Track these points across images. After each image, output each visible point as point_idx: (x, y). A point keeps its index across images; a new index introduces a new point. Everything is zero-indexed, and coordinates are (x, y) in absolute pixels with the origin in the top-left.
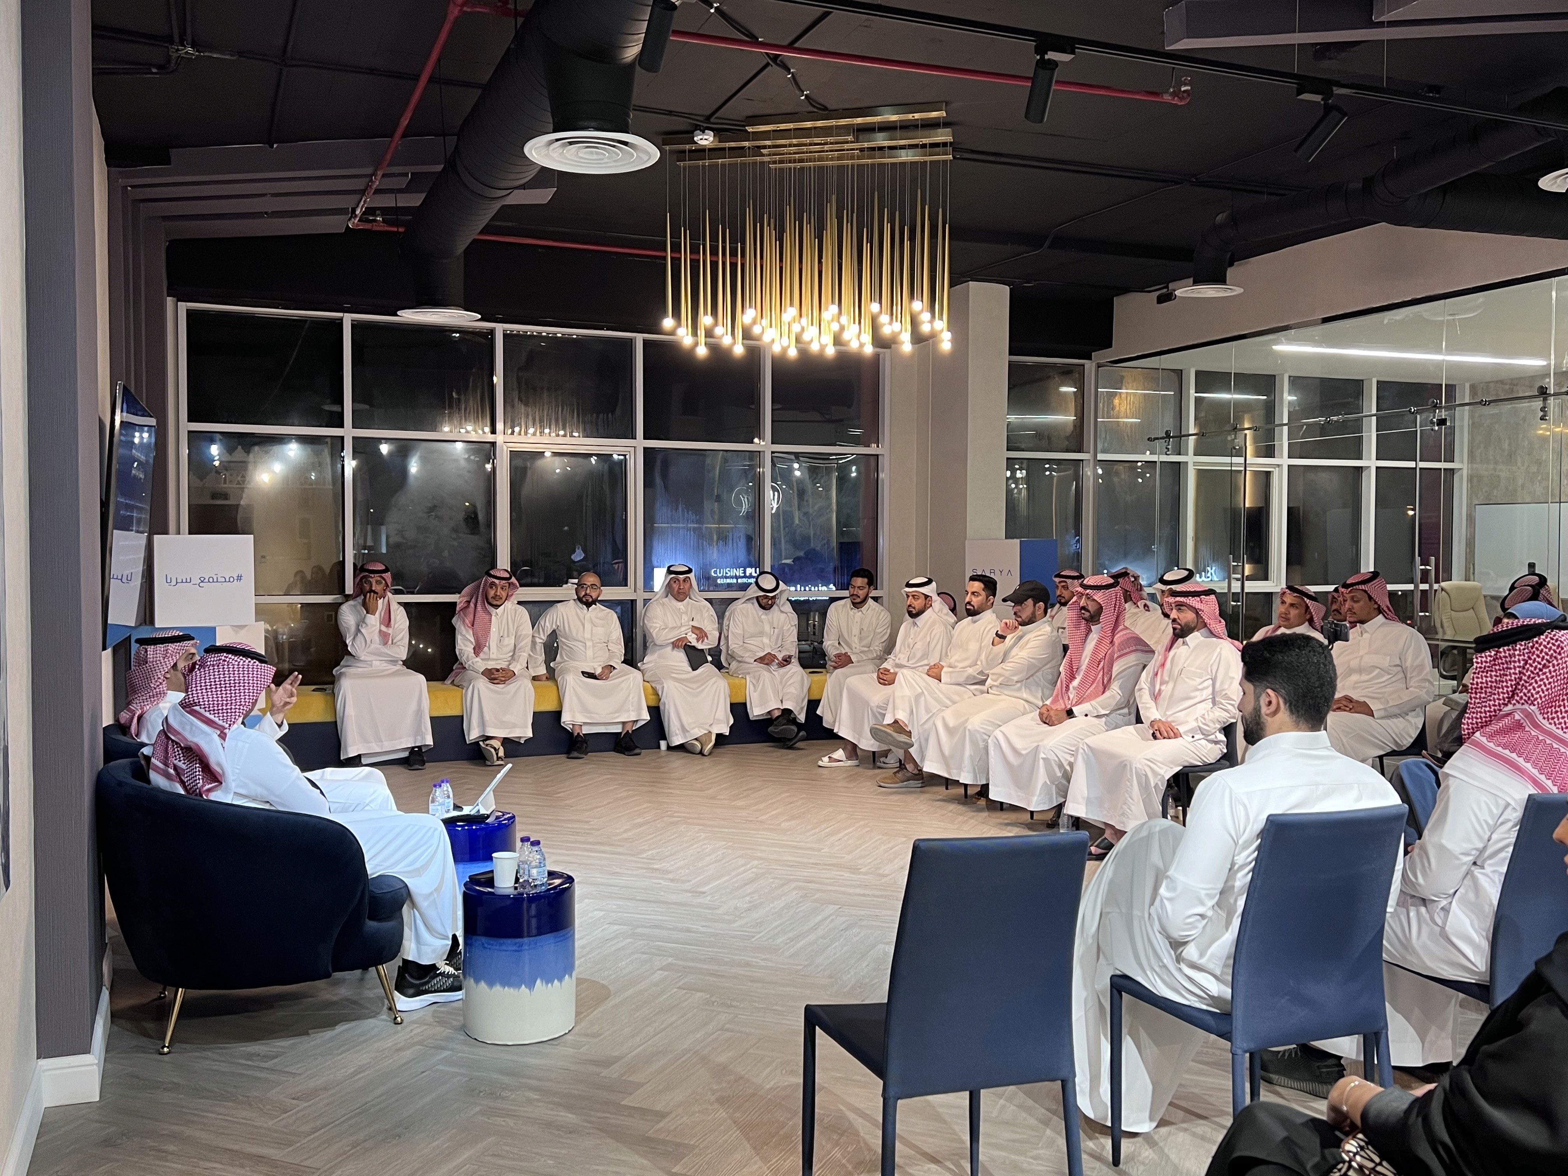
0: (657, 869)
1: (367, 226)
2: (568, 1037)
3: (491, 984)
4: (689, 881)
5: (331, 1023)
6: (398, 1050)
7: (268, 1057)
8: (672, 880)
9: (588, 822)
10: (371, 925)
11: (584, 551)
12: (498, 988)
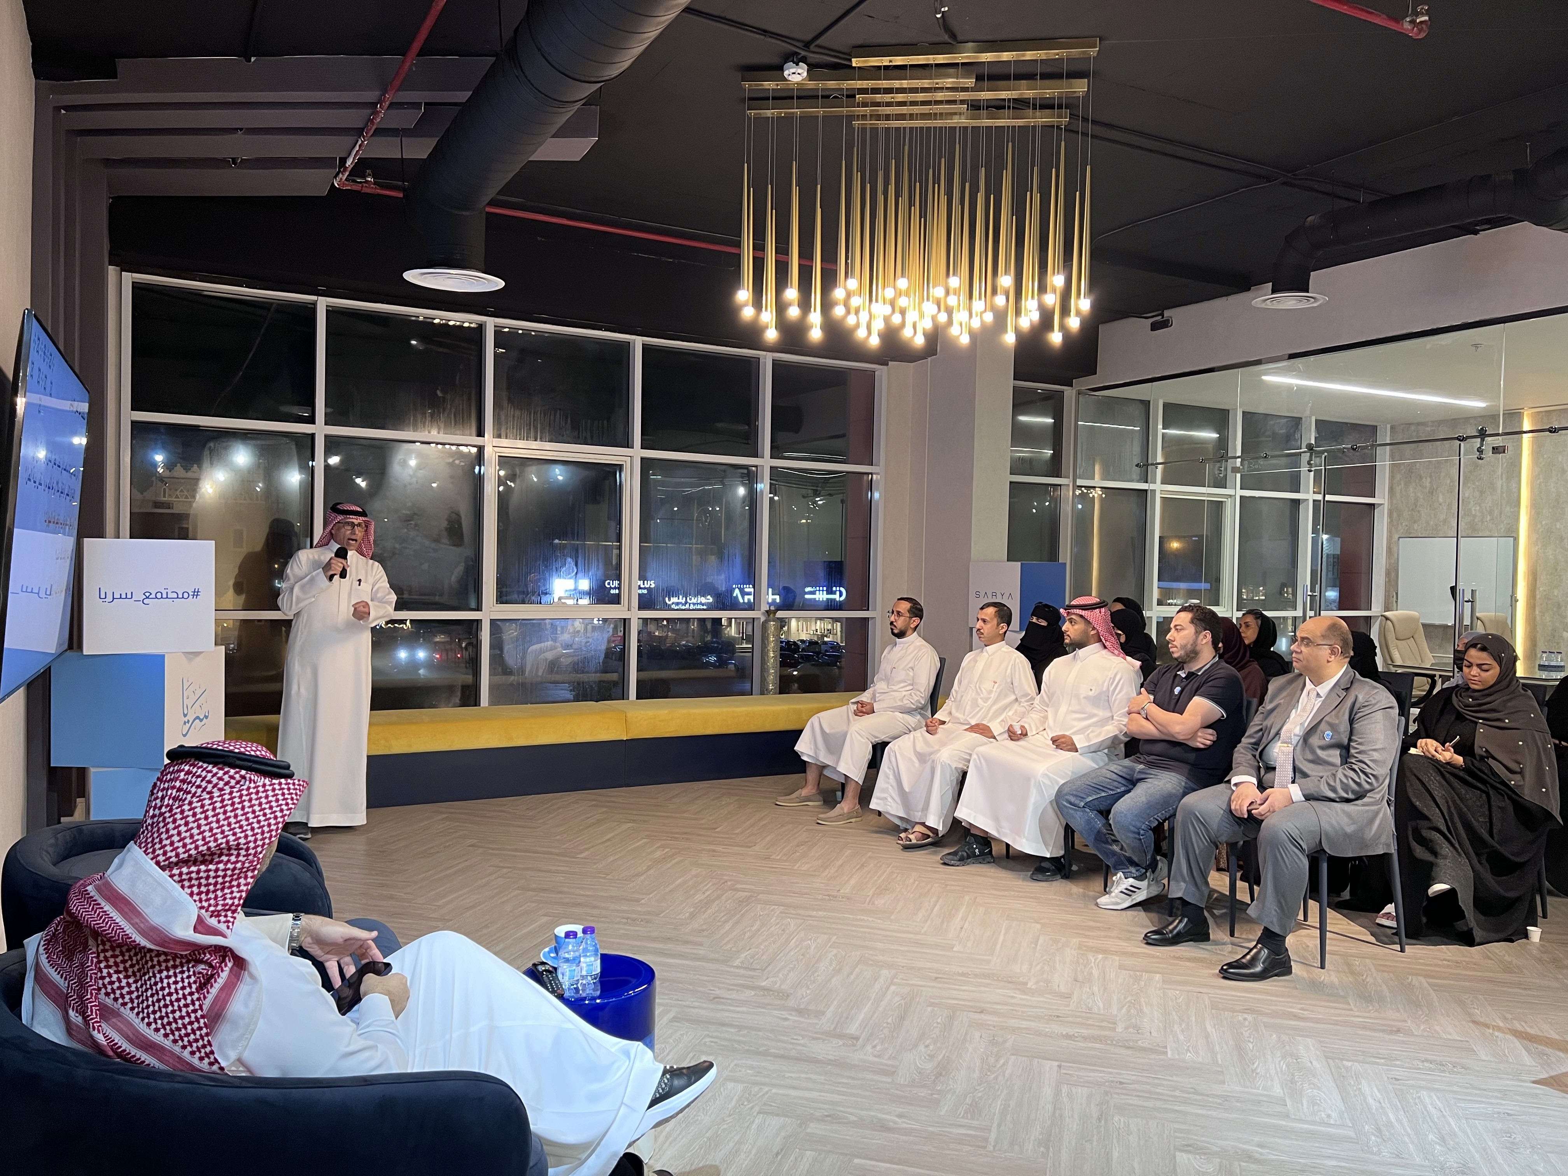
1: (357, 187)
11: (576, 566)
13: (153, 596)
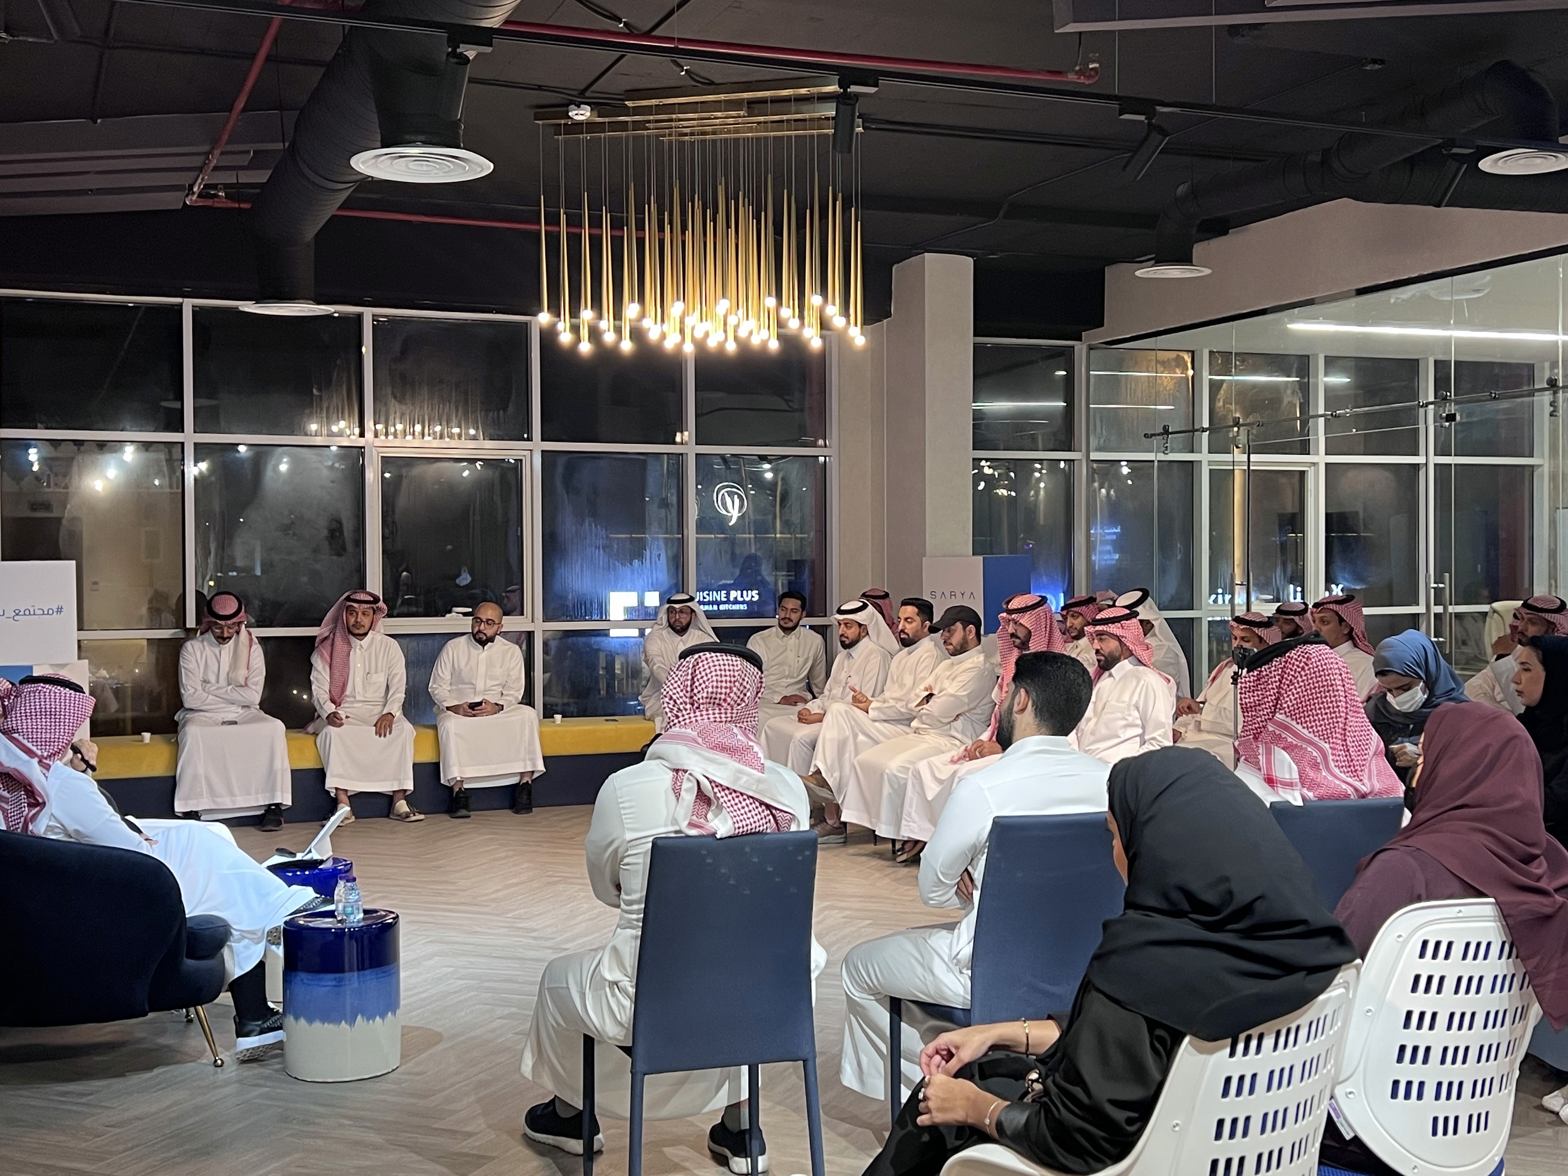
0: (520, 928)
1: (209, 203)
2: (390, 1075)
3: (310, 1020)
4: (553, 939)
5: (150, 1068)
6: (217, 1087)
7: (82, 1095)
8: (535, 938)
9: (454, 883)
10: (190, 963)
11: (471, 573)
12: (317, 1025)
13: (22, 613)
